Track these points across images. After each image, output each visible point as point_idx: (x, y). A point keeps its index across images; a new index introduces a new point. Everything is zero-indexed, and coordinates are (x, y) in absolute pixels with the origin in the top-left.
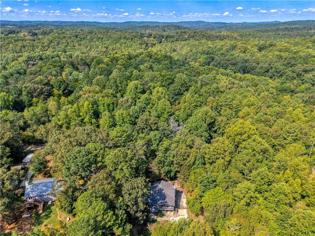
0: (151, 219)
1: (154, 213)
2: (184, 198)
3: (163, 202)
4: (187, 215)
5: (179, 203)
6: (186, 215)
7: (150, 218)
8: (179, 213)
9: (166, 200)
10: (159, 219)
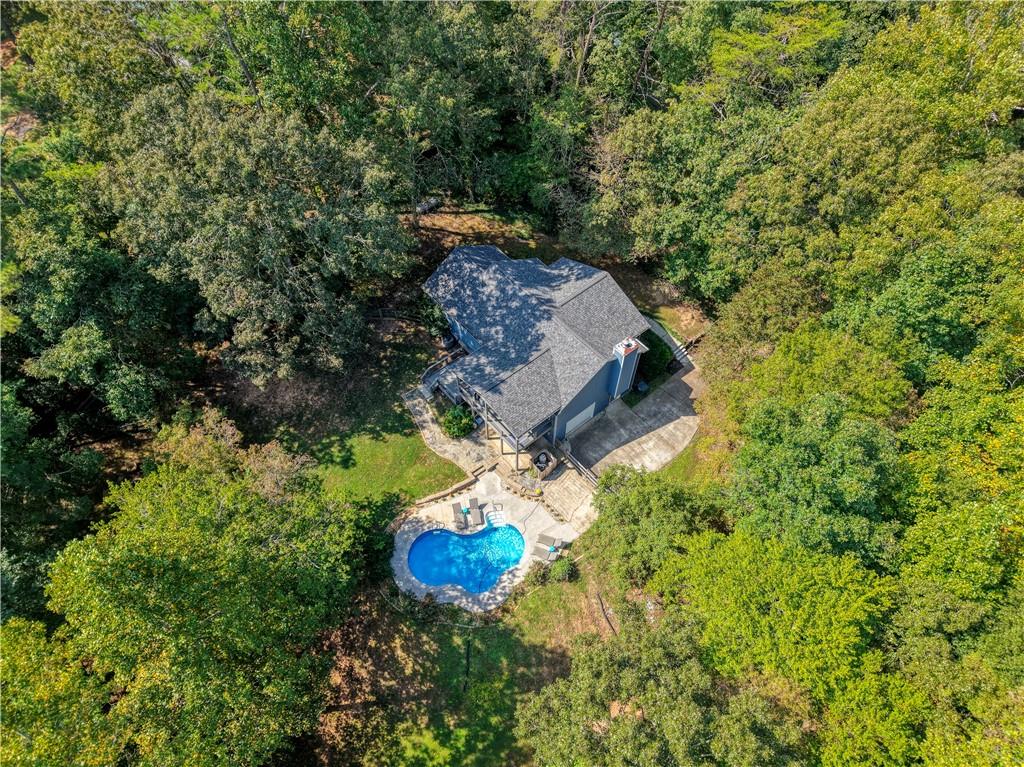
0: (401, 406)
1: (436, 391)
2: (666, 443)
3: (488, 370)
4: (583, 530)
5: (608, 446)
6: (575, 524)
7: (401, 400)
8: (553, 488)
9: (503, 375)
10: (434, 435)
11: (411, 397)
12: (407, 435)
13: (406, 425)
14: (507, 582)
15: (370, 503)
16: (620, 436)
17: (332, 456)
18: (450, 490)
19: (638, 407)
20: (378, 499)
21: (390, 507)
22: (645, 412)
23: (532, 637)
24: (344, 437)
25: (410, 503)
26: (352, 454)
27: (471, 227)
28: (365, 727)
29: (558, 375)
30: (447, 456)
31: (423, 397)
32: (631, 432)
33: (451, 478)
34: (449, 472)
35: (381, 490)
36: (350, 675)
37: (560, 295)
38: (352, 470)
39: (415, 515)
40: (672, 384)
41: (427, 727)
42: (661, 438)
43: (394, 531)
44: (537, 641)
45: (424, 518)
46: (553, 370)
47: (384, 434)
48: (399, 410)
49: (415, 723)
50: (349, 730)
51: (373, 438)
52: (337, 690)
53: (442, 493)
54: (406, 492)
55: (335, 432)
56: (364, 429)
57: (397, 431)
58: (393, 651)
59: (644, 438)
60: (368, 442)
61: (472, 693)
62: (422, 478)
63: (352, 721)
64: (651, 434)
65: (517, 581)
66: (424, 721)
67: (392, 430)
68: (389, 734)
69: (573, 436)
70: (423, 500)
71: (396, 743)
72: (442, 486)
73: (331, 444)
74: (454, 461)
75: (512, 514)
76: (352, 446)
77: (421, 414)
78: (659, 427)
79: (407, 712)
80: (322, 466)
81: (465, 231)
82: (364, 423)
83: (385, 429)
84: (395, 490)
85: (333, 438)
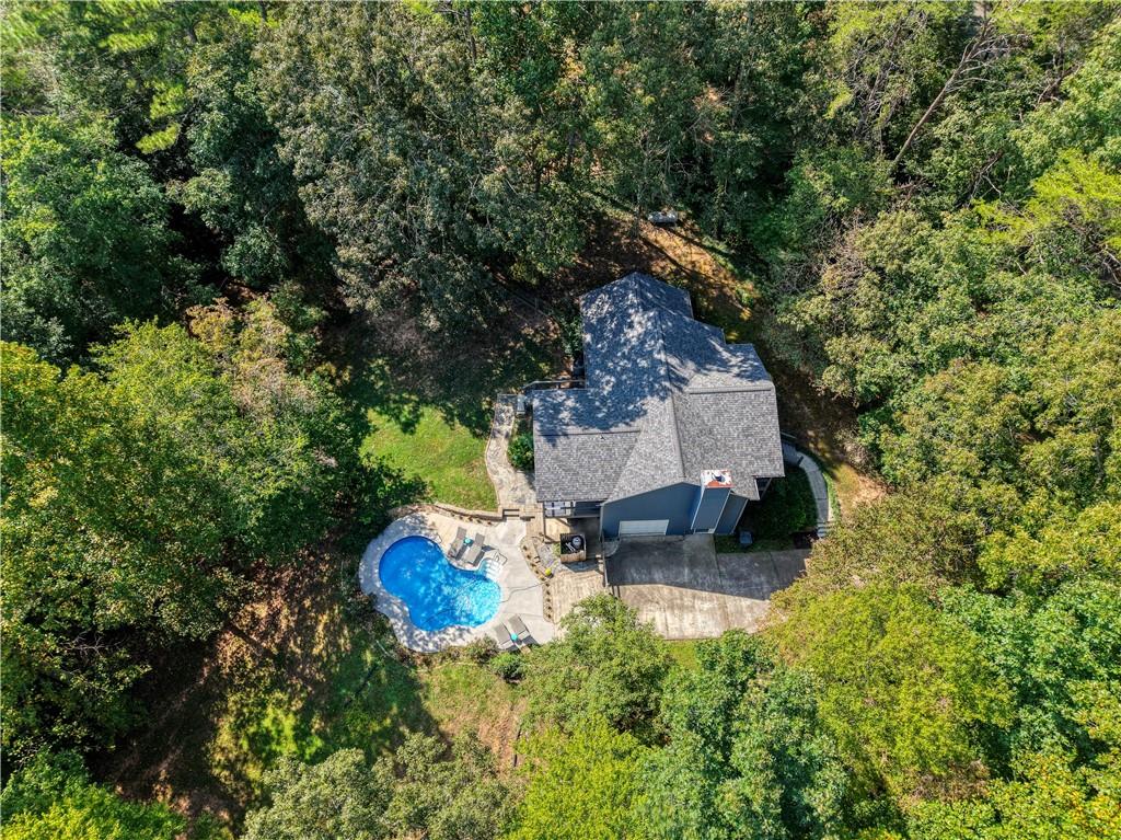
8: (567, 578)
9: (572, 429)
11: (506, 401)
12: (476, 435)
13: (481, 426)
14: (451, 637)
15: (398, 476)
16: (680, 573)
17: (400, 412)
18: (471, 512)
19: (725, 557)
20: (408, 477)
21: (412, 492)
22: (729, 568)
23: (435, 706)
24: (424, 401)
25: (429, 500)
26: (417, 422)
27: (693, 263)
28: (253, 671)
29: (629, 463)
30: (495, 479)
31: (515, 408)
32: (695, 578)
33: (481, 503)
34: (483, 495)
35: (417, 471)
36: (274, 616)
37: (702, 381)
38: (408, 436)
39: (424, 514)
40: (788, 559)
41: (295, 714)
42: (723, 607)
43: (397, 517)
44: (436, 714)
45: (429, 523)
46: (628, 455)
47: (457, 421)
48: (485, 406)
49: (290, 699)
50: (240, 662)
51: (445, 419)
52: (256, 620)
53: (463, 510)
54: (434, 487)
55: (419, 392)
56: (444, 406)
57: (469, 426)
58: (317, 622)
59: (705, 594)
60: (439, 419)
61: (349, 713)
62: (457, 484)
63: (247, 658)
64: (714, 595)
65: (460, 642)
66: (297, 705)
67: (466, 422)
68: (264, 693)
69: (630, 540)
70: (442, 505)
71: (263, 705)
72: (468, 503)
73: (407, 401)
74: (496, 488)
75: (508, 576)
76: (422, 414)
77: (501, 422)
78: (732, 594)
79: (291, 685)
80: (387, 417)
81: (683, 264)
82: (448, 399)
83: (461, 417)
84: (427, 480)
85: (413, 397)
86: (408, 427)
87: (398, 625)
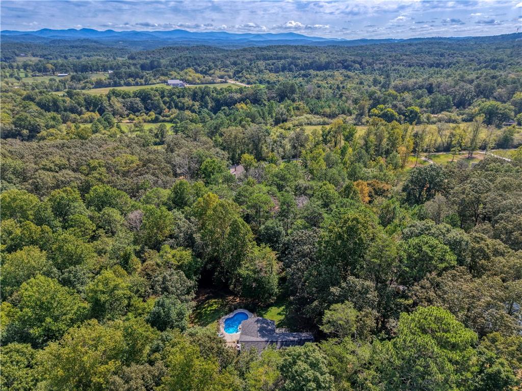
11: (285, 330)
14: (222, 325)
15: (265, 314)
24: (286, 315)
28: (225, 301)
36: (236, 302)
38: (277, 314)
43: (254, 314)
51: (281, 320)
76: (283, 316)
80: (282, 310)
82: (287, 319)
83: (281, 323)
85: (288, 313)
86: (279, 314)
87: (227, 316)
